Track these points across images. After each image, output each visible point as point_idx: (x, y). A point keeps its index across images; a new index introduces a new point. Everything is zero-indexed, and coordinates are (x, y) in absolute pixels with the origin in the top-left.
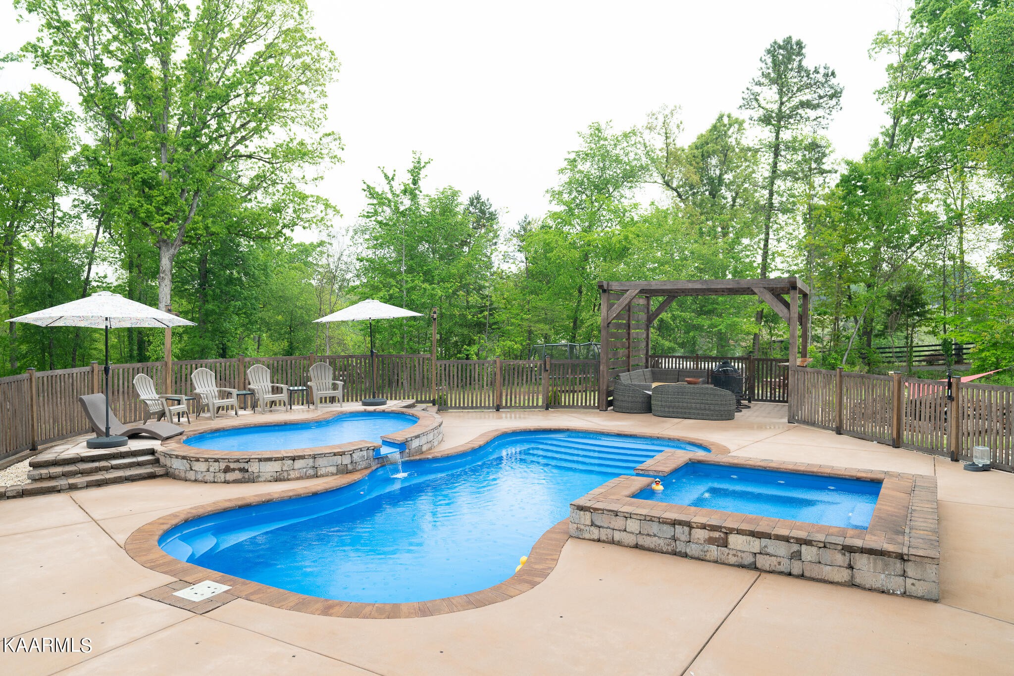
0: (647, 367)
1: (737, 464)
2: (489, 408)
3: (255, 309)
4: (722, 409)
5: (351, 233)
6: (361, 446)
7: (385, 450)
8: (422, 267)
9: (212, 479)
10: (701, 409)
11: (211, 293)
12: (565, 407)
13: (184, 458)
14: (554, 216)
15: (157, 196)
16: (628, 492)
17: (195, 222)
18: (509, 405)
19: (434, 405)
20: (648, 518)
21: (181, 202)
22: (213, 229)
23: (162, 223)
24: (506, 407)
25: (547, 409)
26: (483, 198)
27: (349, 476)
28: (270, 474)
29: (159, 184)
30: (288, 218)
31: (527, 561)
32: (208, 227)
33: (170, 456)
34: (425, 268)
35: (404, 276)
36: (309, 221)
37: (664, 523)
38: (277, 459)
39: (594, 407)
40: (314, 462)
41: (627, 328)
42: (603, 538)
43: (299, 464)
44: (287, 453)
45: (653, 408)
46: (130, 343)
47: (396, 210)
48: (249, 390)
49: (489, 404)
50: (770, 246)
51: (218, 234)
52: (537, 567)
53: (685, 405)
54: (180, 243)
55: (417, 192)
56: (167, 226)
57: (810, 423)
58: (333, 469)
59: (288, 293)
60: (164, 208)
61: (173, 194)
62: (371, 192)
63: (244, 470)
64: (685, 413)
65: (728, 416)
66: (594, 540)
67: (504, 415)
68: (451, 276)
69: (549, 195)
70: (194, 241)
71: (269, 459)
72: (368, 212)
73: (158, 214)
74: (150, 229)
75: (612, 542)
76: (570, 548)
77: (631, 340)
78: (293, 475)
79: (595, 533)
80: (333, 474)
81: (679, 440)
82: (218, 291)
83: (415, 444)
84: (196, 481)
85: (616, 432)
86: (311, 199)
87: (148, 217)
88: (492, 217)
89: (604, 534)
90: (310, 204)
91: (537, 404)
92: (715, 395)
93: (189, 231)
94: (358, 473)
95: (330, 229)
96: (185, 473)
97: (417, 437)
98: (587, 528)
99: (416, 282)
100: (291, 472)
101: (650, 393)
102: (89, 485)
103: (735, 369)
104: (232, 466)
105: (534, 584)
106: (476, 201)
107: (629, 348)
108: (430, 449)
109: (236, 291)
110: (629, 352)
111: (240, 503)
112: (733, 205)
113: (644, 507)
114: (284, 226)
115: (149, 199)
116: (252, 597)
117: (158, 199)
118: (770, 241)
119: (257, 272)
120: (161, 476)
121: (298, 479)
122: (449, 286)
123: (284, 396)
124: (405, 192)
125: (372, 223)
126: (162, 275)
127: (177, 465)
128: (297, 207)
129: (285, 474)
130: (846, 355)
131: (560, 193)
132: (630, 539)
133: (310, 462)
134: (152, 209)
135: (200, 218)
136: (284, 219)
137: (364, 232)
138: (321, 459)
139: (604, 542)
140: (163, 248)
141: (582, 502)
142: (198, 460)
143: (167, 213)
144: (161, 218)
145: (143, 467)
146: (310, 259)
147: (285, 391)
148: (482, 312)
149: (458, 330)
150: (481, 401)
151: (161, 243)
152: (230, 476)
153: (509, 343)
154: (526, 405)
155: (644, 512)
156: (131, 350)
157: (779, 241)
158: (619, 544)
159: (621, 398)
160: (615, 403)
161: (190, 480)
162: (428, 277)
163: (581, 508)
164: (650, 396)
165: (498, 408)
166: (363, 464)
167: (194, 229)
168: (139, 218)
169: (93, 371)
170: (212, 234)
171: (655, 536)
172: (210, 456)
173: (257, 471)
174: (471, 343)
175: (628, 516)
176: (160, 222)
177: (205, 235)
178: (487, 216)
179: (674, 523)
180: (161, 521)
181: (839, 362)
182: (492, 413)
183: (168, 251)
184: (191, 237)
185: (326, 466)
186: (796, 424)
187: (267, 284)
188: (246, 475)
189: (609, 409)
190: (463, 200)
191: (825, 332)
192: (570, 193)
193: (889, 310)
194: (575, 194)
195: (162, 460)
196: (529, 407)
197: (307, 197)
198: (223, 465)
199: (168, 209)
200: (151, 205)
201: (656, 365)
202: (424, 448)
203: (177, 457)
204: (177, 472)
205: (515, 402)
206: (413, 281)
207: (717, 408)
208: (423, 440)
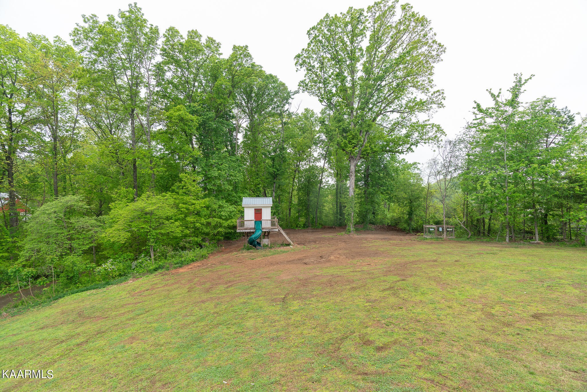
3: (392, 191)
17: (366, 146)
21: (360, 137)
22: (375, 149)
29: (349, 130)
46: (337, 207)
51: (377, 152)
54: (359, 158)
56: (354, 150)
60: (352, 141)
61: (356, 133)
70: (366, 156)
73: (349, 144)
74: (346, 152)
82: (375, 182)
87: (345, 146)
88: (571, 120)
90: (428, 129)
93: (363, 152)
109: (383, 182)
114: (412, 144)
115: (345, 138)
117: (349, 137)
126: (351, 174)
134: (347, 142)
135: (369, 144)
140: (352, 161)
143: (354, 143)
144: (351, 146)
151: (351, 158)
156: (337, 210)
167: (365, 150)
168: (341, 147)
176: (350, 148)
177: (371, 152)
183: (354, 162)
184: (364, 154)
199: (354, 141)
200: (346, 140)
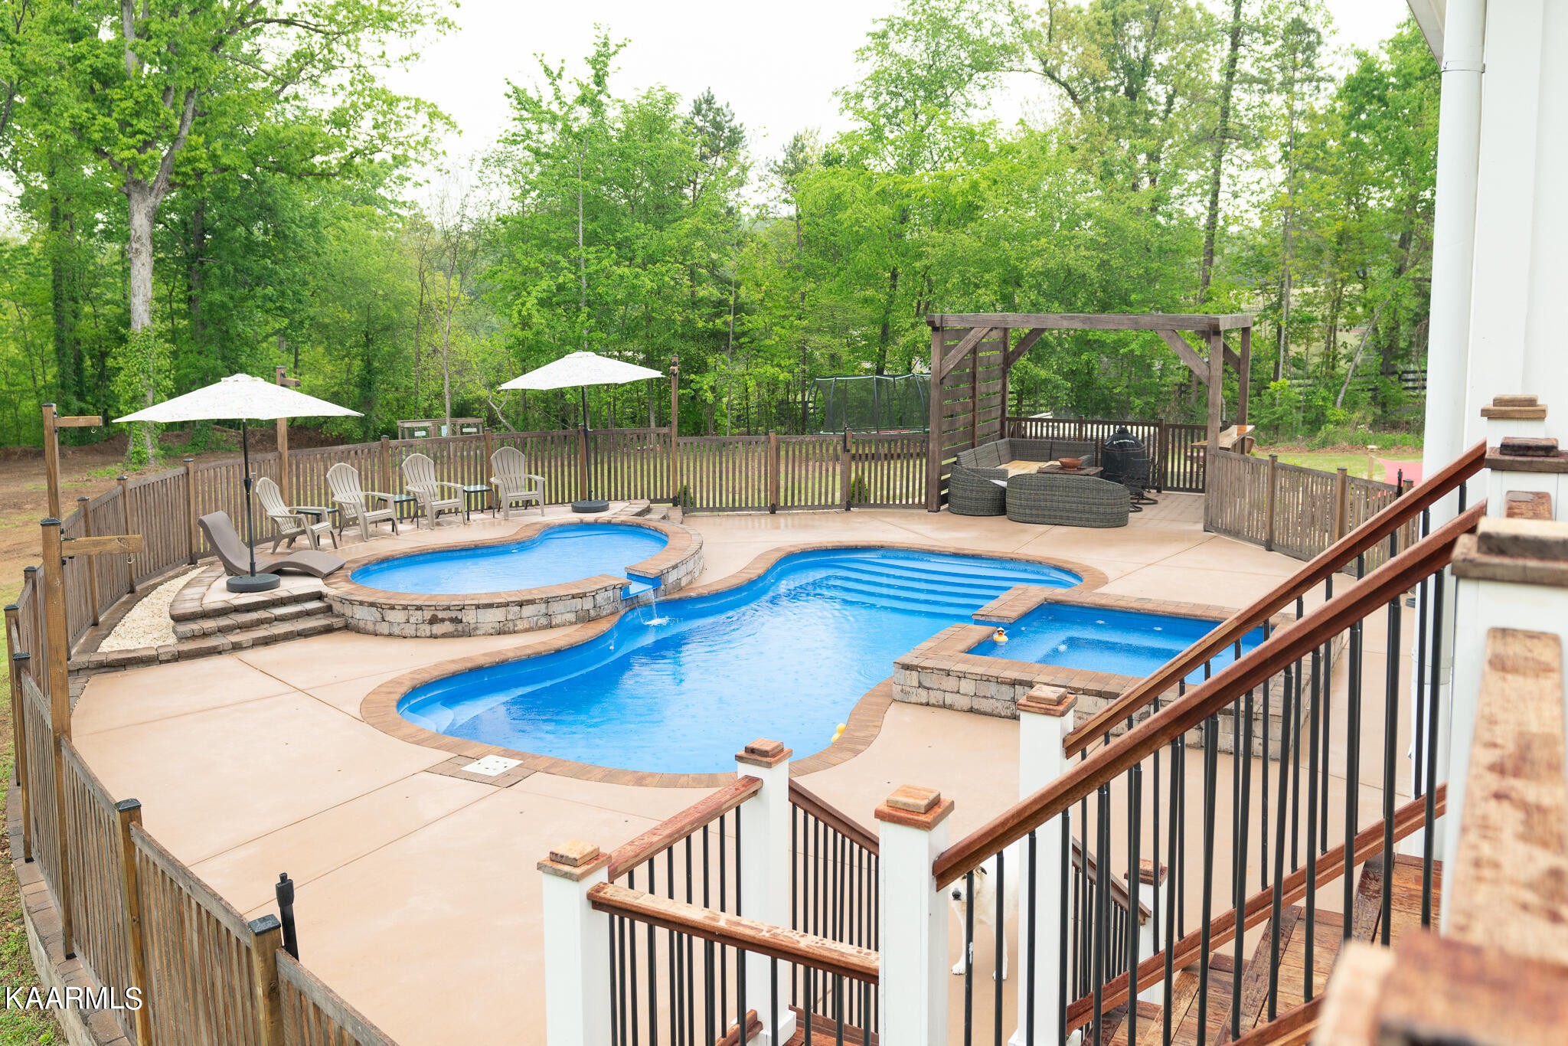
0: (1002, 437)
1: (1104, 606)
2: (759, 508)
3: (300, 302)
4: (1109, 510)
5: (478, 164)
6: (605, 585)
7: (635, 588)
8: (613, 232)
9: (413, 633)
10: (1077, 511)
11: (217, 271)
12: (875, 505)
13: (372, 605)
14: (849, 138)
15: (121, 100)
16: (963, 646)
17: (191, 146)
18: (789, 504)
19: (675, 505)
20: (985, 678)
21: (166, 110)
22: (226, 160)
23: (134, 151)
24: (786, 507)
25: (848, 509)
26: (719, 103)
27: (592, 625)
28: (491, 625)
29: (122, 77)
30: (361, 138)
31: (846, 729)
32: (215, 156)
33: (351, 602)
34: (619, 235)
35: (581, 251)
36: (402, 144)
37: (1003, 683)
38: (499, 605)
39: (920, 506)
40: (547, 608)
41: (971, 379)
42: (933, 701)
43: (528, 610)
44: (511, 596)
45: (1008, 508)
47: (567, 130)
48: (408, 493)
49: (759, 503)
50: (1220, 205)
52: (858, 734)
53: (1055, 504)
54: (165, 185)
55: (602, 98)
56: (143, 157)
57: (1234, 533)
58: (572, 617)
59: (360, 272)
60: (135, 122)
61: (150, 96)
62: (523, 101)
63: (456, 621)
64: (1055, 517)
65: (1117, 521)
66: (922, 704)
67: (782, 520)
68: (667, 251)
69: (841, 97)
70: (191, 183)
71: (490, 606)
72: (514, 134)
73: (123, 132)
74: (111, 161)
75: (944, 706)
76: (895, 715)
77: (978, 397)
78: (520, 626)
79: (923, 696)
80: (571, 623)
81: (1040, 563)
82: (230, 268)
83: (672, 578)
84: (390, 635)
85: (952, 550)
86: (403, 104)
87: (106, 139)
88: (735, 139)
89: (935, 697)
90: (403, 113)
91: (833, 502)
92: (1098, 491)
93: (181, 164)
94: (604, 621)
95: (441, 158)
96: (375, 624)
97: (675, 567)
98: (914, 690)
99: (605, 263)
100: (518, 622)
101: (1004, 484)
102: (258, 643)
103: (1136, 442)
104: (441, 615)
105: (857, 753)
106: (705, 105)
107: (974, 410)
108: (691, 582)
109: (263, 267)
110: (974, 416)
111: (470, 665)
112: (1168, 111)
113: (981, 665)
114: (355, 152)
115: (105, 103)
116: (552, 771)
117: (123, 105)
118: (1221, 196)
119: (300, 232)
120: (339, 629)
121: (527, 630)
122: (664, 269)
123: (458, 502)
124: (582, 101)
125: (520, 152)
126: (134, 245)
127: (361, 614)
128: (381, 119)
129: (511, 625)
130: (1343, 391)
131: (859, 97)
132: (964, 702)
133: (542, 608)
134: (112, 123)
135: (201, 140)
136: (355, 138)
137: (500, 162)
138: (556, 604)
139: (934, 705)
140: (135, 196)
141: (908, 659)
142: (392, 608)
143: (141, 132)
144: (131, 141)
145: (313, 618)
146: (381, 191)
147: (460, 493)
148: (718, 315)
149: (678, 344)
150: (747, 498)
151: (131, 187)
152: (438, 629)
153: (770, 370)
154: (816, 503)
155: (980, 670)
157: (1235, 196)
158: (951, 707)
159: (960, 493)
160: (951, 499)
161: (381, 635)
162: (625, 250)
163: (907, 667)
164: (1003, 490)
165: (773, 509)
166: (608, 609)
167: (190, 161)
168: (90, 141)
169: (188, 474)
170: (225, 169)
171: (992, 698)
172: (409, 603)
173: (474, 621)
174: (702, 368)
175: (962, 676)
176: (129, 148)
177: (211, 170)
178: (727, 133)
179: (1014, 683)
180: (384, 689)
181: (1330, 405)
182: (765, 520)
183: (144, 200)
184: (185, 174)
185: (563, 612)
186: (1214, 534)
187: (318, 255)
188: (460, 627)
189: (942, 508)
190: (683, 109)
191: (1312, 350)
192: (876, 96)
193: (1417, 314)
194: (884, 98)
195: (337, 607)
196: (820, 506)
197: (398, 100)
198: (428, 615)
199: (142, 124)
200: (110, 116)
201: (1018, 433)
202: (683, 583)
203: (361, 603)
204: (362, 624)
205: (800, 500)
206: (600, 260)
207: (1101, 510)
208: (683, 570)
